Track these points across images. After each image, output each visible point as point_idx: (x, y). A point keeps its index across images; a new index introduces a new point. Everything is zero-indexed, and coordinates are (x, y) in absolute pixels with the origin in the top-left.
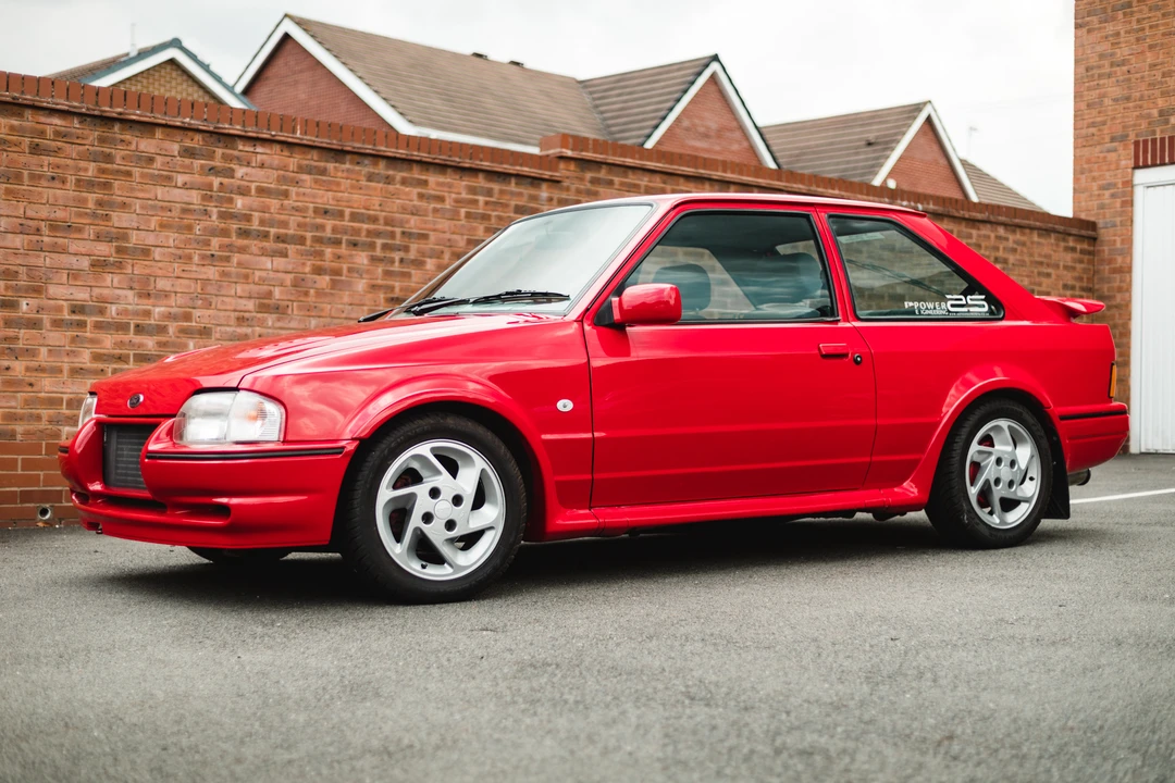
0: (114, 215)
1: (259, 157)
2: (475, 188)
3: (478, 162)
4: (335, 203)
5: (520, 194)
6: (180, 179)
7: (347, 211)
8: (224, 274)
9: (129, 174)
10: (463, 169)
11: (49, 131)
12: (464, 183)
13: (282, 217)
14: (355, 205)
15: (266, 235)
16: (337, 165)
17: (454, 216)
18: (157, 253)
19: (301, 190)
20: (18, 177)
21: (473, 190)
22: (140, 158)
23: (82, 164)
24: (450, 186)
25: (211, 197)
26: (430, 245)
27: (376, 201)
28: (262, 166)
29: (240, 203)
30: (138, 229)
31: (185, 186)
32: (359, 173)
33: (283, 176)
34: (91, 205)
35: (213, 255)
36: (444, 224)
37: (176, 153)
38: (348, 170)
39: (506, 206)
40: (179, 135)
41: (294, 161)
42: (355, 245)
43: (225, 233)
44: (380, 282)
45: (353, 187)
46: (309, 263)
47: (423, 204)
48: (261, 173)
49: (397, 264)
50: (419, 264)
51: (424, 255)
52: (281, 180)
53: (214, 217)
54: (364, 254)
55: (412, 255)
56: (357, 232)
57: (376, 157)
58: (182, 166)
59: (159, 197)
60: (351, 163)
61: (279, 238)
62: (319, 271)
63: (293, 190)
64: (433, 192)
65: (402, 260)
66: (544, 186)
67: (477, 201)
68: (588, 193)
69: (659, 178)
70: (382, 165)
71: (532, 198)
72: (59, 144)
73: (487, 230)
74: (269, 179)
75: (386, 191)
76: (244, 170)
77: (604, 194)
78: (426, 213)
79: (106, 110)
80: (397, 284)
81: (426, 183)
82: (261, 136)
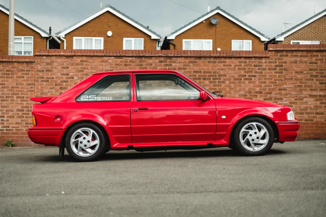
1: (178, 61)
3: (242, 55)
4: (199, 69)
5: (256, 62)
6: (159, 68)
7: (202, 71)
10: (237, 57)
11: (128, 61)
14: (205, 69)
16: (199, 60)
17: (234, 69)
19: (190, 67)
21: (240, 62)
22: (149, 64)
23: (136, 67)
24: (233, 62)
26: (227, 77)
27: (211, 68)
28: (179, 63)
32: (206, 61)
33: (185, 64)
35: (167, 84)
36: (232, 72)
37: (158, 62)
38: (203, 61)
39: (251, 65)
40: (158, 58)
41: (187, 61)
42: (205, 79)
44: (212, 87)
45: (204, 65)
47: (225, 67)
49: (217, 83)
50: (224, 82)
51: (225, 80)
54: (207, 81)
55: (222, 80)
56: (205, 76)
57: (210, 57)
58: (159, 65)
60: (203, 59)
63: (187, 67)
64: (227, 64)
65: (218, 82)
66: (264, 59)
67: (242, 65)
68: (279, 59)
69: (305, 53)
70: (212, 59)
71: (259, 62)
72: (131, 63)
73: (245, 72)
74: (181, 65)
75: (214, 65)
76: (175, 64)
77: (285, 59)
78: (226, 69)
79: (141, 55)
80: (217, 88)
81: (225, 62)
82: (178, 56)
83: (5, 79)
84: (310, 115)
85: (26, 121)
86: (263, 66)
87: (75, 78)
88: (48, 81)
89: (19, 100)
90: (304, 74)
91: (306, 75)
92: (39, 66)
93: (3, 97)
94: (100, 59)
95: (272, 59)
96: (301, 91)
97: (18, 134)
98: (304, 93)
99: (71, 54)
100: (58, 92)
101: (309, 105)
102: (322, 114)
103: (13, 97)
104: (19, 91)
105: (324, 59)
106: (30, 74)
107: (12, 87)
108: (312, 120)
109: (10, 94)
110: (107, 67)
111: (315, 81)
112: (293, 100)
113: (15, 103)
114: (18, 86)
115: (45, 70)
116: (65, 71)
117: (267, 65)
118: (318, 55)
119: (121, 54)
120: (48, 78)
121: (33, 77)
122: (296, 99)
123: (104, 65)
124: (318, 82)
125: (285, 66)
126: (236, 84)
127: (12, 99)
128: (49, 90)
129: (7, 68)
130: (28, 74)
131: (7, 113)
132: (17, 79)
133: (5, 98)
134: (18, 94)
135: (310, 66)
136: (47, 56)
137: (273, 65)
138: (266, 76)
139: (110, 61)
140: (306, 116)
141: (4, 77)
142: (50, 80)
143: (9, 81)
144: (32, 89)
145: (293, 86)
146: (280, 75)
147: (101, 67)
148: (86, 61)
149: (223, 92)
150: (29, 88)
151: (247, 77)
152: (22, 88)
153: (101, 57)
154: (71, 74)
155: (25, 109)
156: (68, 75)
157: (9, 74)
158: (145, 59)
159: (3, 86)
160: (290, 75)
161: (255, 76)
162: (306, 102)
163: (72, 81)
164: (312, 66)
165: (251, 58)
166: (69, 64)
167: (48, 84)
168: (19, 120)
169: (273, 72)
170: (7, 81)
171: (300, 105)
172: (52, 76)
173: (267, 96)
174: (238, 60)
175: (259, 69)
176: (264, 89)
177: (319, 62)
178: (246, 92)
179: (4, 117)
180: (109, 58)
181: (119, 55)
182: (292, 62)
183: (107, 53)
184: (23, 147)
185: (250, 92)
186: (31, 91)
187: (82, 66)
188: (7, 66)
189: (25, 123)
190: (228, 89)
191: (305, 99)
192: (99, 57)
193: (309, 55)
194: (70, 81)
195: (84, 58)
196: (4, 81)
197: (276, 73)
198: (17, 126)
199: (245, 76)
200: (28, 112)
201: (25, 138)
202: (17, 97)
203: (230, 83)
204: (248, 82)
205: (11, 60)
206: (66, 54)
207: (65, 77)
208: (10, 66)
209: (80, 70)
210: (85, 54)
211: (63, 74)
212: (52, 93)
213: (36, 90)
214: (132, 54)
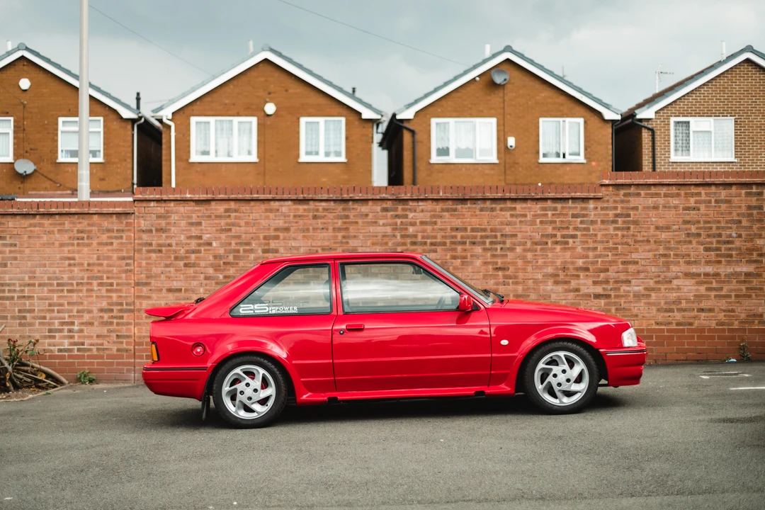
0: (350, 241)
1: (420, 207)
3: (547, 194)
4: (462, 224)
5: (576, 207)
6: (381, 222)
7: (469, 228)
9: (357, 223)
10: (538, 199)
11: (321, 208)
12: (538, 206)
13: (433, 234)
14: (474, 224)
15: (425, 243)
16: (462, 206)
17: (533, 223)
19: (444, 220)
20: (308, 230)
21: (544, 209)
22: (362, 215)
23: (336, 221)
24: (530, 208)
25: (397, 228)
26: (519, 239)
27: (485, 221)
28: (422, 211)
29: (411, 230)
30: (362, 246)
31: (384, 225)
32: (476, 208)
33: (434, 215)
34: (340, 238)
36: (528, 228)
37: (379, 211)
38: (469, 208)
39: (567, 215)
40: (380, 203)
41: (439, 206)
44: (489, 260)
45: (472, 215)
46: (449, 254)
47: (514, 219)
48: (422, 214)
49: (499, 250)
50: (512, 249)
51: (514, 244)
52: (431, 217)
53: (399, 237)
54: (479, 247)
55: (508, 245)
56: (475, 237)
57: (484, 200)
58: (382, 216)
59: (371, 231)
60: (471, 204)
61: (432, 244)
62: (454, 258)
63: (439, 221)
64: (519, 213)
65: (501, 249)
66: (591, 202)
67: (547, 214)
68: (622, 202)
69: (674, 188)
70: (488, 202)
71: (583, 209)
72: (325, 214)
73: (554, 228)
74: (426, 217)
75: (491, 215)
76: (413, 214)
77: (634, 201)
78: (515, 224)
79: (346, 196)
80: (499, 261)
81: (515, 208)
82: (420, 198)
83: (75, 248)
84: (686, 313)
85: (118, 331)
86: (591, 215)
87: (214, 244)
88: (160, 251)
89: (104, 289)
90: (674, 231)
91: (677, 233)
92: (143, 222)
93: (72, 284)
94: (263, 206)
95: (608, 201)
96: (667, 264)
97: (102, 357)
98: (674, 268)
99: (205, 196)
100: (182, 272)
101: (683, 294)
102: (711, 310)
103: (91, 284)
104: (104, 272)
105: (713, 200)
106: (124, 237)
107: (89, 265)
108: (691, 324)
109: (86, 279)
110: (277, 221)
111: (694, 245)
112: (651, 283)
113: (94, 295)
114: (100, 262)
115: (154, 229)
116: (194, 231)
117: (599, 215)
118: (700, 193)
119: (305, 196)
120: (160, 245)
121: (131, 243)
122: (657, 282)
123: (271, 218)
124: (702, 247)
125: (635, 215)
126: (536, 253)
127: (89, 287)
128: (163, 269)
129: (79, 226)
130: (121, 237)
131: (79, 316)
132: (100, 249)
133: (75, 285)
134: (101, 278)
135: (685, 214)
136: (158, 201)
137: (611, 213)
138: (596, 235)
139: (284, 209)
140: (678, 316)
141: (73, 245)
142: (163, 249)
143: (83, 252)
144: (128, 268)
145: (650, 255)
146: (625, 233)
147: (267, 221)
148: (236, 211)
149: (512, 269)
150: (124, 265)
151: (559, 239)
152: (109, 265)
153: (265, 202)
154: (206, 237)
155: (115, 308)
156: (200, 238)
157: (83, 239)
158: (353, 204)
159: (72, 262)
160: (646, 234)
161: (574, 237)
162: (679, 289)
163: (209, 250)
164: (688, 214)
165: (567, 201)
166: (202, 217)
167: (161, 257)
168: (104, 330)
169: (611, 227)
170: (79, 252)
171: (667, 294)
172: (168, 242)
173: (599, 276)
174: (540, 205)
175: (582, 222)
176: (593, 263)
177: (702, 207)
178: (557, 269)
179: (73, 323)
180: (282, 203)
181: (301, 196)
182: (648, 208)
183: (277, 194)
184: (112, 383)
185: (564, 269)
186: (127, 271)
187: (228, 221)
188: (80, 223)
189: (114, 335)
190: (520, 262)
191: (675, 282)
192: (262, 202)
193: (682, 192)
194: (205, 250)
195: (232, 205)
196: (73, 252)
197: (616, 229)
198: (100, 341)
199: (555, 236)
200: (121, 314)
201: (115, 367)
202: (100, 284)
203: (525, 250)
204: (561, 249)
205: (86, 210)
206: (197, 197)
207: (194, 242)
208: (85, 222)
209: (223, 227)
210: (233, 196)
211: (190, 237)
212: (168, 274)
213: (136, 269)
214: (328, 193)
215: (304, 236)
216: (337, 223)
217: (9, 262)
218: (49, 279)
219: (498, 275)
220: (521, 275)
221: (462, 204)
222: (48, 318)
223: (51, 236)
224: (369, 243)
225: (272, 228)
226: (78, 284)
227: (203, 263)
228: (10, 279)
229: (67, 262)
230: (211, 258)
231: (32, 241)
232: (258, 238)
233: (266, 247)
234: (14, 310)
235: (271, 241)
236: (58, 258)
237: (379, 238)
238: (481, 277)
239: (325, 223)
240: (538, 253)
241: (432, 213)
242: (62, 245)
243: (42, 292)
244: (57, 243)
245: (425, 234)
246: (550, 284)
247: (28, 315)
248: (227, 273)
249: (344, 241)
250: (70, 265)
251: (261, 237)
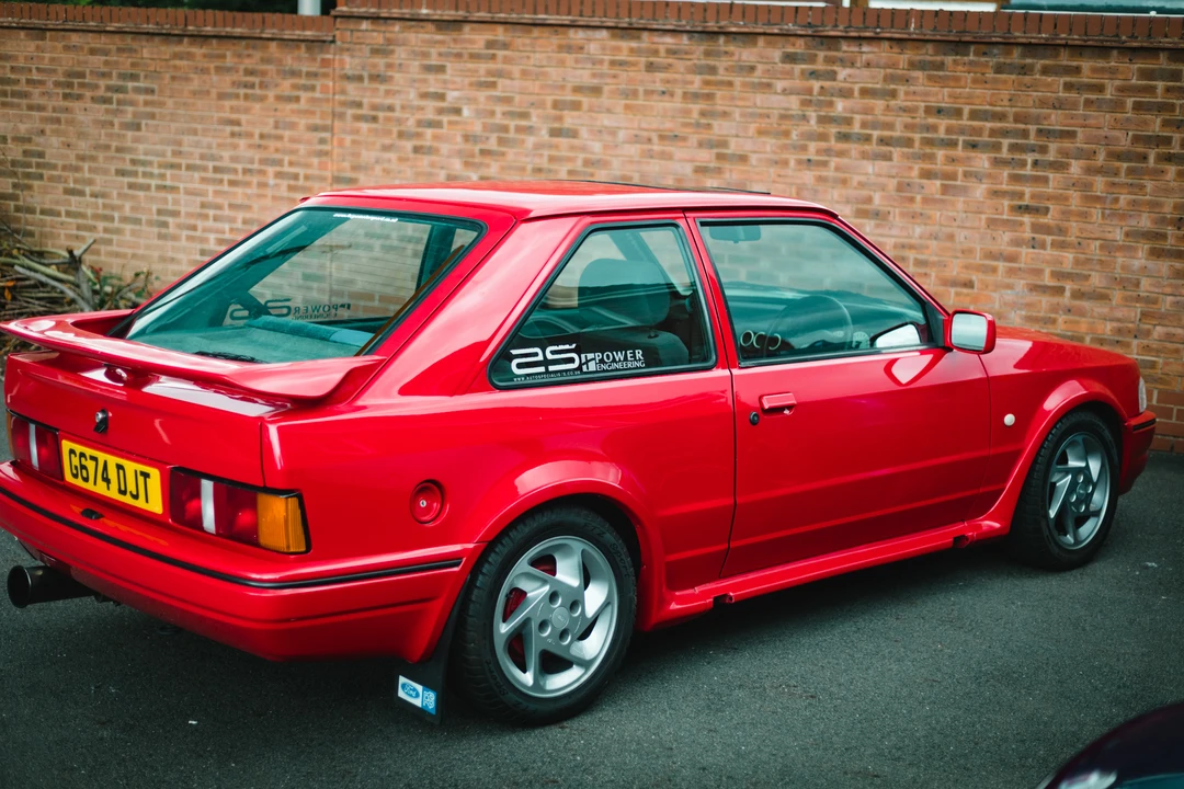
0: (716, 123)
1: (865, 56)
2: (1153, 70)
3: (1159, 39)
4: (952, 100)
7: (966, 109)
8: (821, 179)
9: (730, 84)
10: (1134, 49)
11: (662, 49)
12: (1136, 66)
13: (887, 119)
14: (977, 101)
15: (868, 139)
16: (958, 57)
17: (1117, 106)
18: (754, 159)
19: (912, 88)
21: (1149, 74)
22: (742, 68)
23: (689, 77)
24: (1113, 70)
25: (811, 101)
26: (1080, 142)
27: (1005, 95)
28: (868, 65)
30: (737, 136)
31: (785, 92)
33: (891, 75)
34: (695, 115)
35: (809, 160)
37: (777, 60)
38: (971, 63)
40: (780, 42)
41: (904, 58)
43: (823, 137)
44: (1004, 187)
46: (916, 166)
47: (1074, 95)
48: (866, 72)
49: (1029, 167)
50: (1058, 166)
51: (1067, 154)
52: (888, 79)
53: (813, 122)
54: (984, 156)
55: (1051, 157)
56: (978, 131)
57: (1008, 45)
58: (782, 73)
59: (759, 104)
60: (976, 54)
61: (882, 141)
62: (927, 175)
63: (902, 89)
64: (1086, 80)
65: (1035, 163)
67: (1154, 88)
70: (1016, 52)
72: (670, 61)
73: (1165, 123)
74: (873, 77)
75: (1020, 83)
76: (848, 71)
78: (1074, 106)
79: (712, 25)
80: (1028, 190)
81: (1078, 70)
82: (863, 34)
83: (241, 103)
87: (466, 112)
88: (374, 119)
89: (285, 183)
92: (348, 60)
93: (235, 171)
94: (555, 40)
99: (453, 12)
100: (409, 163)
103: (265, 172)
104: (285, 152)
106: (318, 88)
107: (262, 136)
109: (256, 162)
110: (579, 72)
113: (271, 193)
114: (279, 132)
115: (365, 74)
116: (433, 83)
119: (634, 20)
120: (375, 107)
121: (327, 100)
123: (568, 64)
126: (1116, 180)
127: (262, 179)
128: (378, 153)
129: (247, 61)
130: (313, 88)
132: (279, 107)
133: (240, 171)
134: (281, 163)
141: (238, 96)
142: (380, 114)
143: (253, 111)
144: (324, 147)
147: (561, 70)
148: (505, 46)
149: (1055, 211)
150: (316, 141)
151: (1176, 149)
152: (293, 140)
153: (559, 29)
156: (441, 97)
157: (252, 86)
158: (726, 42)
159: (236, 129)
163: (456, 123)
166: (448, 55)
167: (376, 130)
170: (247, 111)
172: (388, 101)
174: (1139, 64)
178: (1163, 220)
180: (590, 33)
181: (624, 22)
183: (581, 16)
186: (321, 154)
187: (491, 65)
188: (249, 56)
190: (1075, 198)
192: (553, 29)
194: (449, 122)
195: (500, 34)
196: (238, 110)
199: (1167, 141)
202: (279, 175)
203: (1090, 170)
206: (438, 14)
207: (431, 104)
208: (258, 55)
209: (483, 79)
210: (502, 15)
211: (424, 96)
212: (386, 165)
213: (336, 151)
214: (679, 19)
215: (627, 107)
216: (692, 83)
217: (144, 122)
218: (202, 157)
219: (1021, 224)
220: (1074, 226)
221: (957, 54)
222: (200, 228)
223: (205, 77)
224: (752, 128)
225: (569, 86)
226: (245, 171)
227: (445, 148)
228: (146, 154)
229: (229, 129)
230: (459, 139)
231: (176, 85)
232: (541, 105)
233: (556, 125)
234: (150, 210)
235: (566, 112)
236: (215, 119)
237: (774, 120)
238: (983, 223)
239: (668, 82)
240: (1122, 179)
241: (889, 71)
242: (222, 96)
243: (192, 181)
244: (214, 92)
245: (870, 117)
246: (1140, 254)
247: (170, 220)
248: (485, 172)
249: (704, 121)
250: (233, 135)
251: (549, 104)
